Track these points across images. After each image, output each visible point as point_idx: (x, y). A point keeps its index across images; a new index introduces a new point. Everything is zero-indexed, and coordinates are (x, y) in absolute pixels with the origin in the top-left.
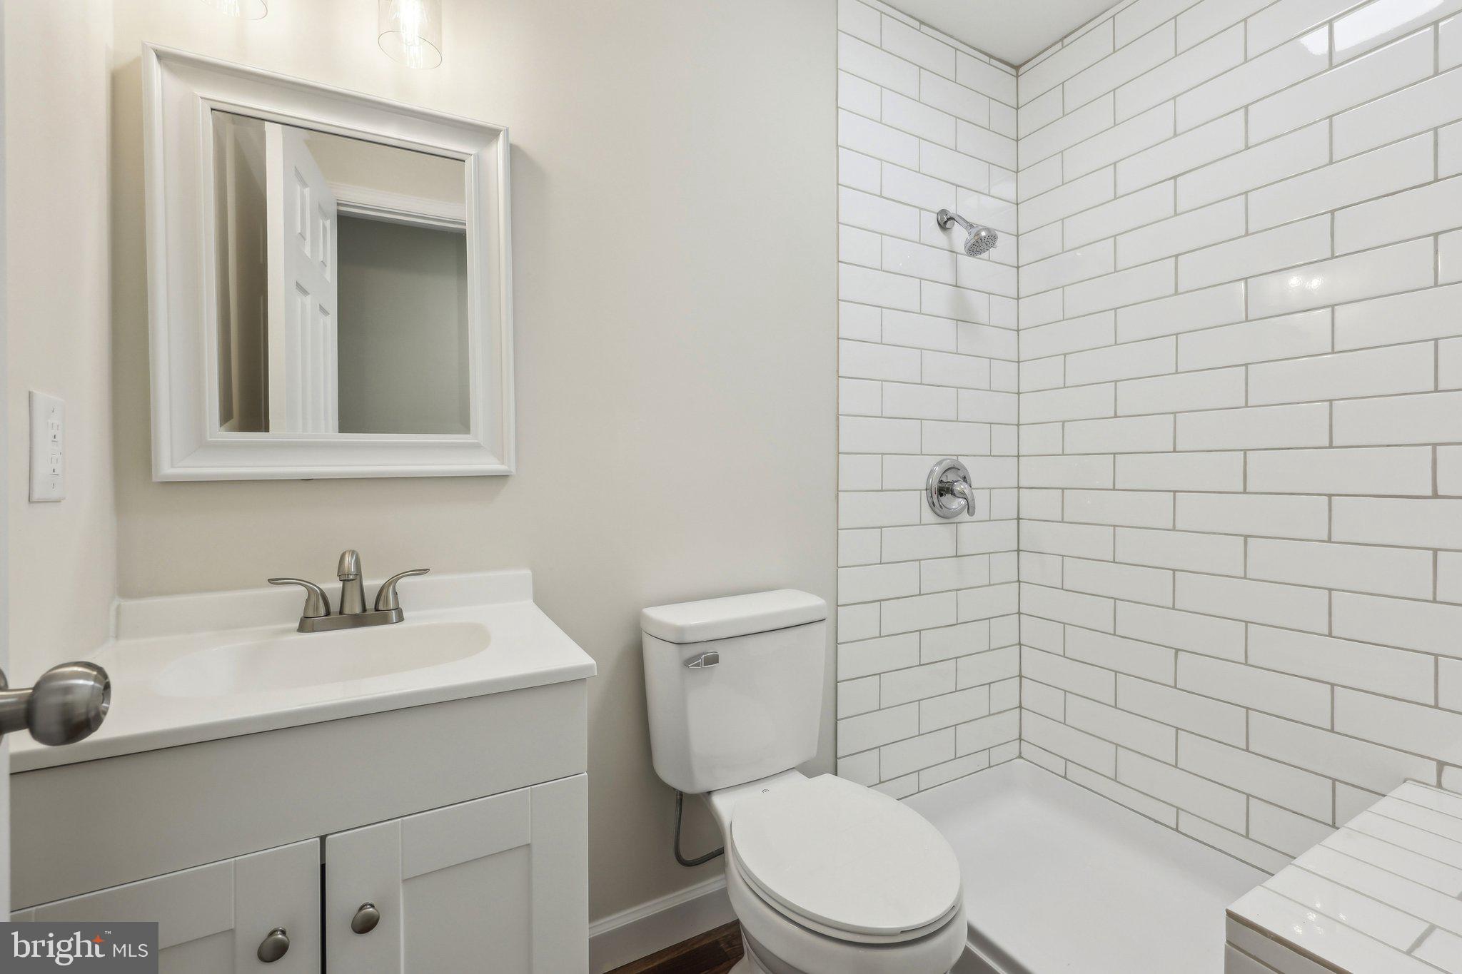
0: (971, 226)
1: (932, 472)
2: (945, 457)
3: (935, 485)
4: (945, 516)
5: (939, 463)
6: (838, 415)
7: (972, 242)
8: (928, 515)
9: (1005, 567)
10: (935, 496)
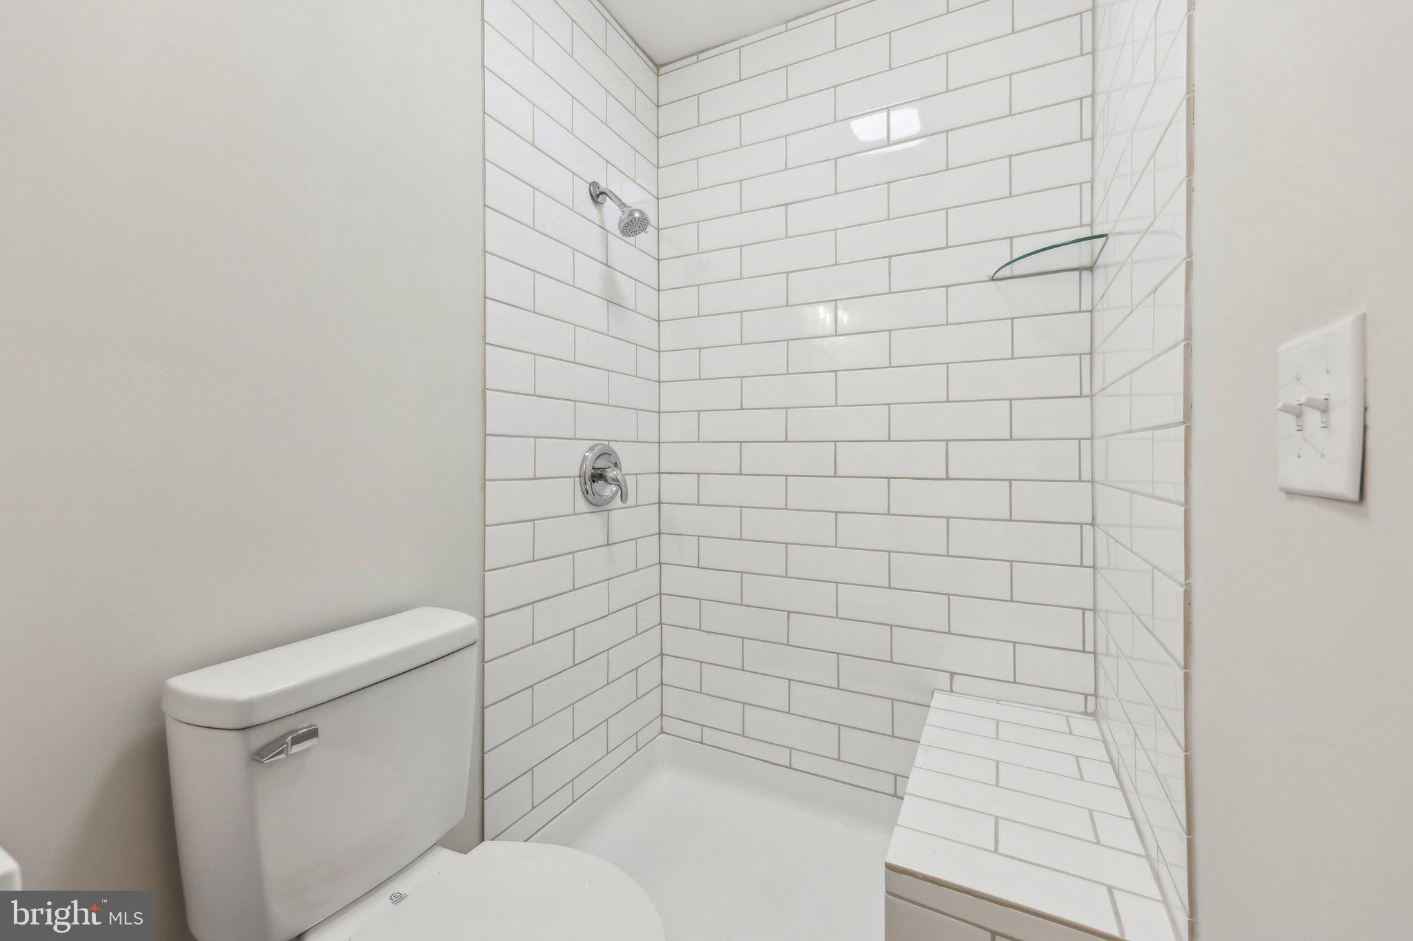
0: (625, 205)
1: (585, 458)
2: (597, 442)
3: (589, 472)
4: (597, 504)
5: (591, 449)
6: (485, 389)
7: (626, 221)
8: (582, 505)
9: (648, 549)
10: (588, 483)
